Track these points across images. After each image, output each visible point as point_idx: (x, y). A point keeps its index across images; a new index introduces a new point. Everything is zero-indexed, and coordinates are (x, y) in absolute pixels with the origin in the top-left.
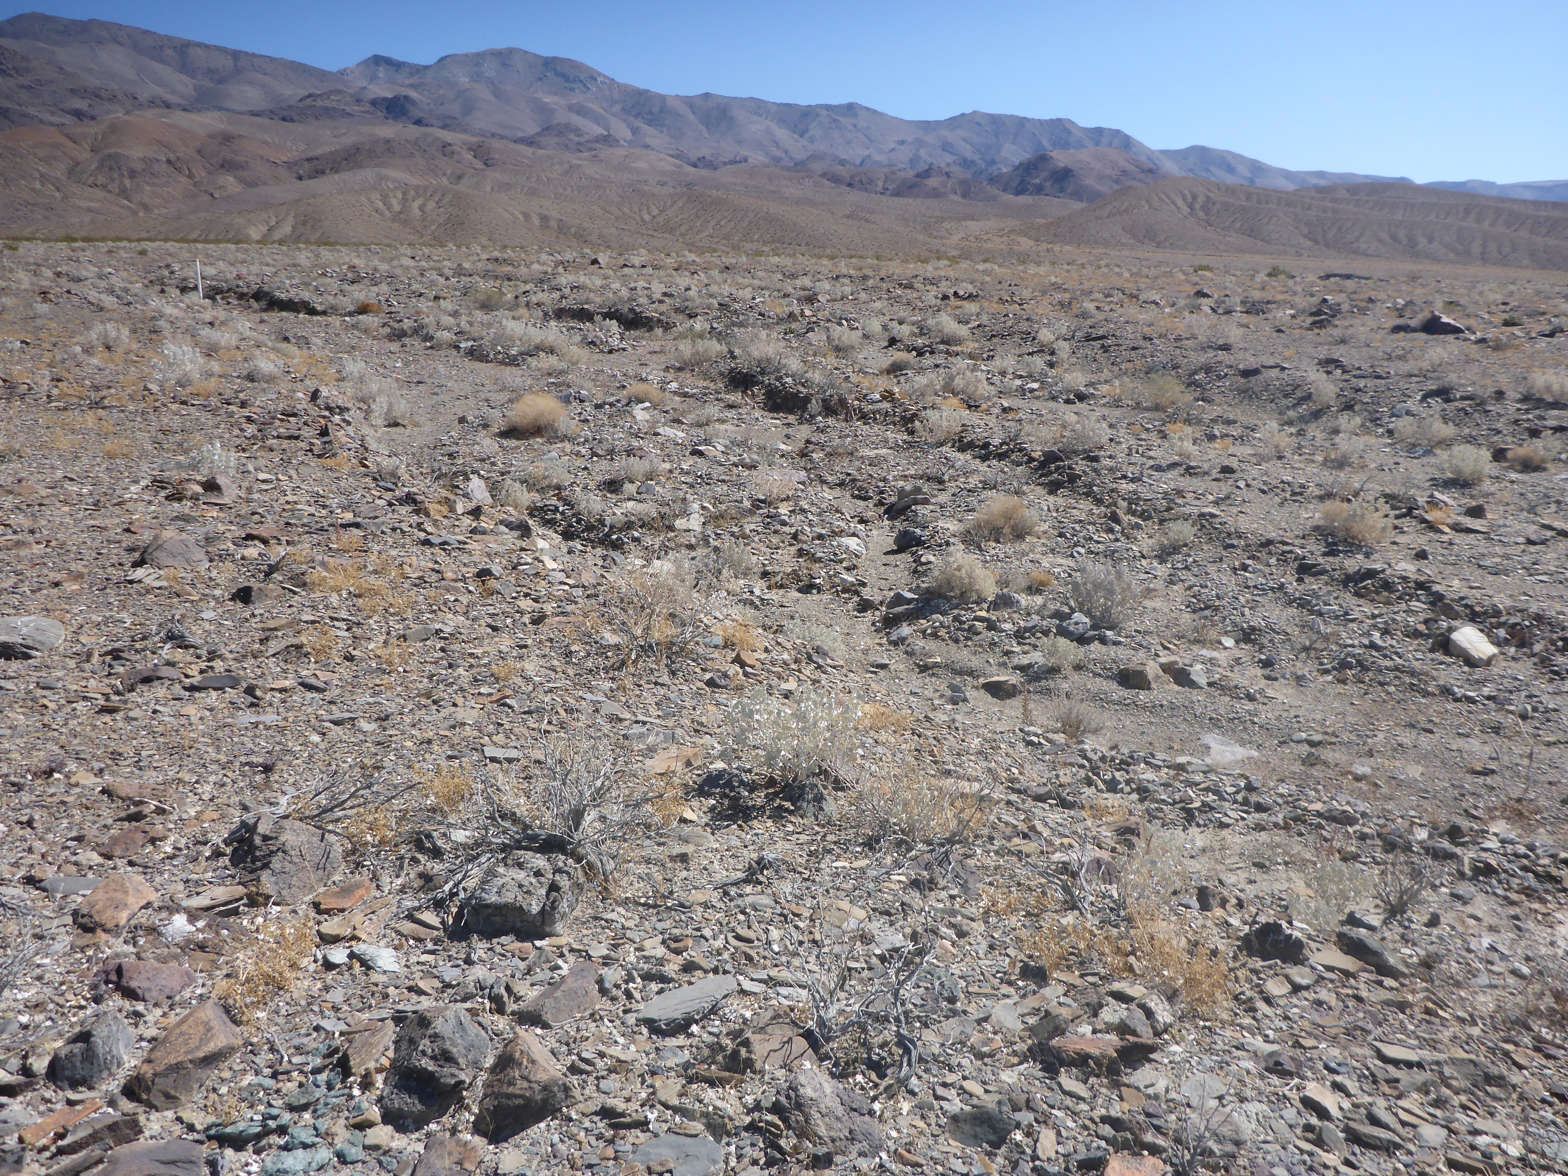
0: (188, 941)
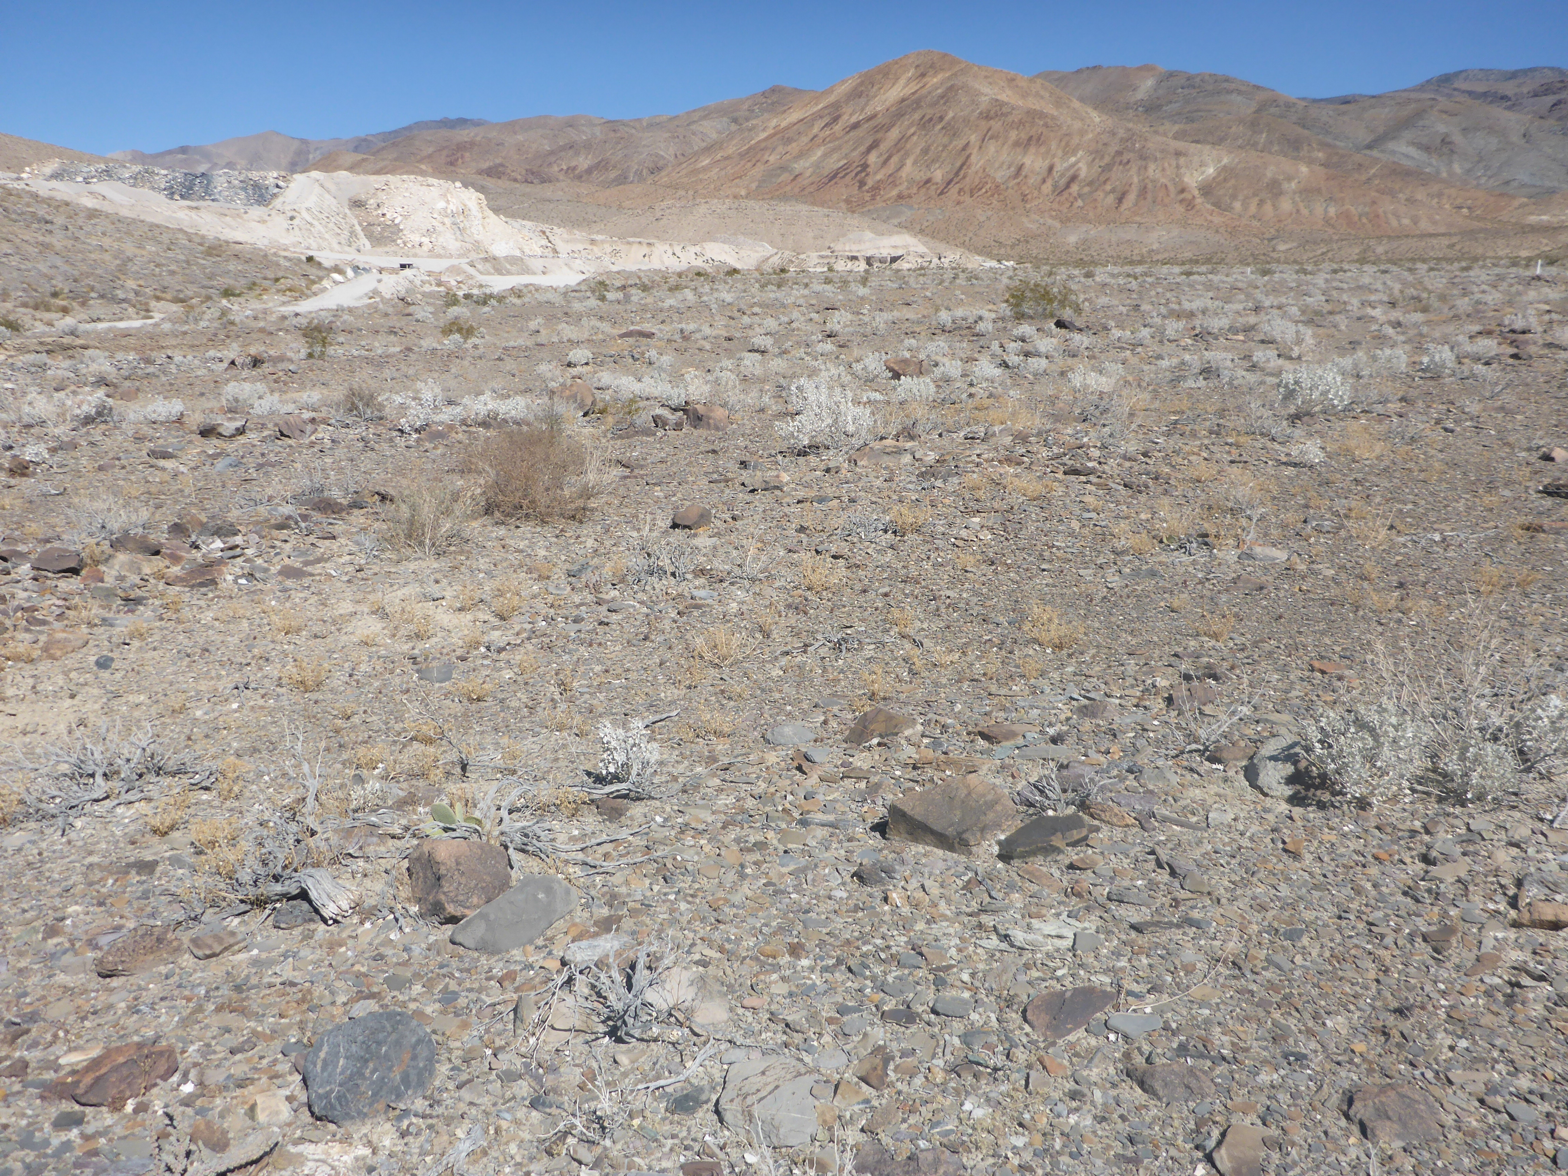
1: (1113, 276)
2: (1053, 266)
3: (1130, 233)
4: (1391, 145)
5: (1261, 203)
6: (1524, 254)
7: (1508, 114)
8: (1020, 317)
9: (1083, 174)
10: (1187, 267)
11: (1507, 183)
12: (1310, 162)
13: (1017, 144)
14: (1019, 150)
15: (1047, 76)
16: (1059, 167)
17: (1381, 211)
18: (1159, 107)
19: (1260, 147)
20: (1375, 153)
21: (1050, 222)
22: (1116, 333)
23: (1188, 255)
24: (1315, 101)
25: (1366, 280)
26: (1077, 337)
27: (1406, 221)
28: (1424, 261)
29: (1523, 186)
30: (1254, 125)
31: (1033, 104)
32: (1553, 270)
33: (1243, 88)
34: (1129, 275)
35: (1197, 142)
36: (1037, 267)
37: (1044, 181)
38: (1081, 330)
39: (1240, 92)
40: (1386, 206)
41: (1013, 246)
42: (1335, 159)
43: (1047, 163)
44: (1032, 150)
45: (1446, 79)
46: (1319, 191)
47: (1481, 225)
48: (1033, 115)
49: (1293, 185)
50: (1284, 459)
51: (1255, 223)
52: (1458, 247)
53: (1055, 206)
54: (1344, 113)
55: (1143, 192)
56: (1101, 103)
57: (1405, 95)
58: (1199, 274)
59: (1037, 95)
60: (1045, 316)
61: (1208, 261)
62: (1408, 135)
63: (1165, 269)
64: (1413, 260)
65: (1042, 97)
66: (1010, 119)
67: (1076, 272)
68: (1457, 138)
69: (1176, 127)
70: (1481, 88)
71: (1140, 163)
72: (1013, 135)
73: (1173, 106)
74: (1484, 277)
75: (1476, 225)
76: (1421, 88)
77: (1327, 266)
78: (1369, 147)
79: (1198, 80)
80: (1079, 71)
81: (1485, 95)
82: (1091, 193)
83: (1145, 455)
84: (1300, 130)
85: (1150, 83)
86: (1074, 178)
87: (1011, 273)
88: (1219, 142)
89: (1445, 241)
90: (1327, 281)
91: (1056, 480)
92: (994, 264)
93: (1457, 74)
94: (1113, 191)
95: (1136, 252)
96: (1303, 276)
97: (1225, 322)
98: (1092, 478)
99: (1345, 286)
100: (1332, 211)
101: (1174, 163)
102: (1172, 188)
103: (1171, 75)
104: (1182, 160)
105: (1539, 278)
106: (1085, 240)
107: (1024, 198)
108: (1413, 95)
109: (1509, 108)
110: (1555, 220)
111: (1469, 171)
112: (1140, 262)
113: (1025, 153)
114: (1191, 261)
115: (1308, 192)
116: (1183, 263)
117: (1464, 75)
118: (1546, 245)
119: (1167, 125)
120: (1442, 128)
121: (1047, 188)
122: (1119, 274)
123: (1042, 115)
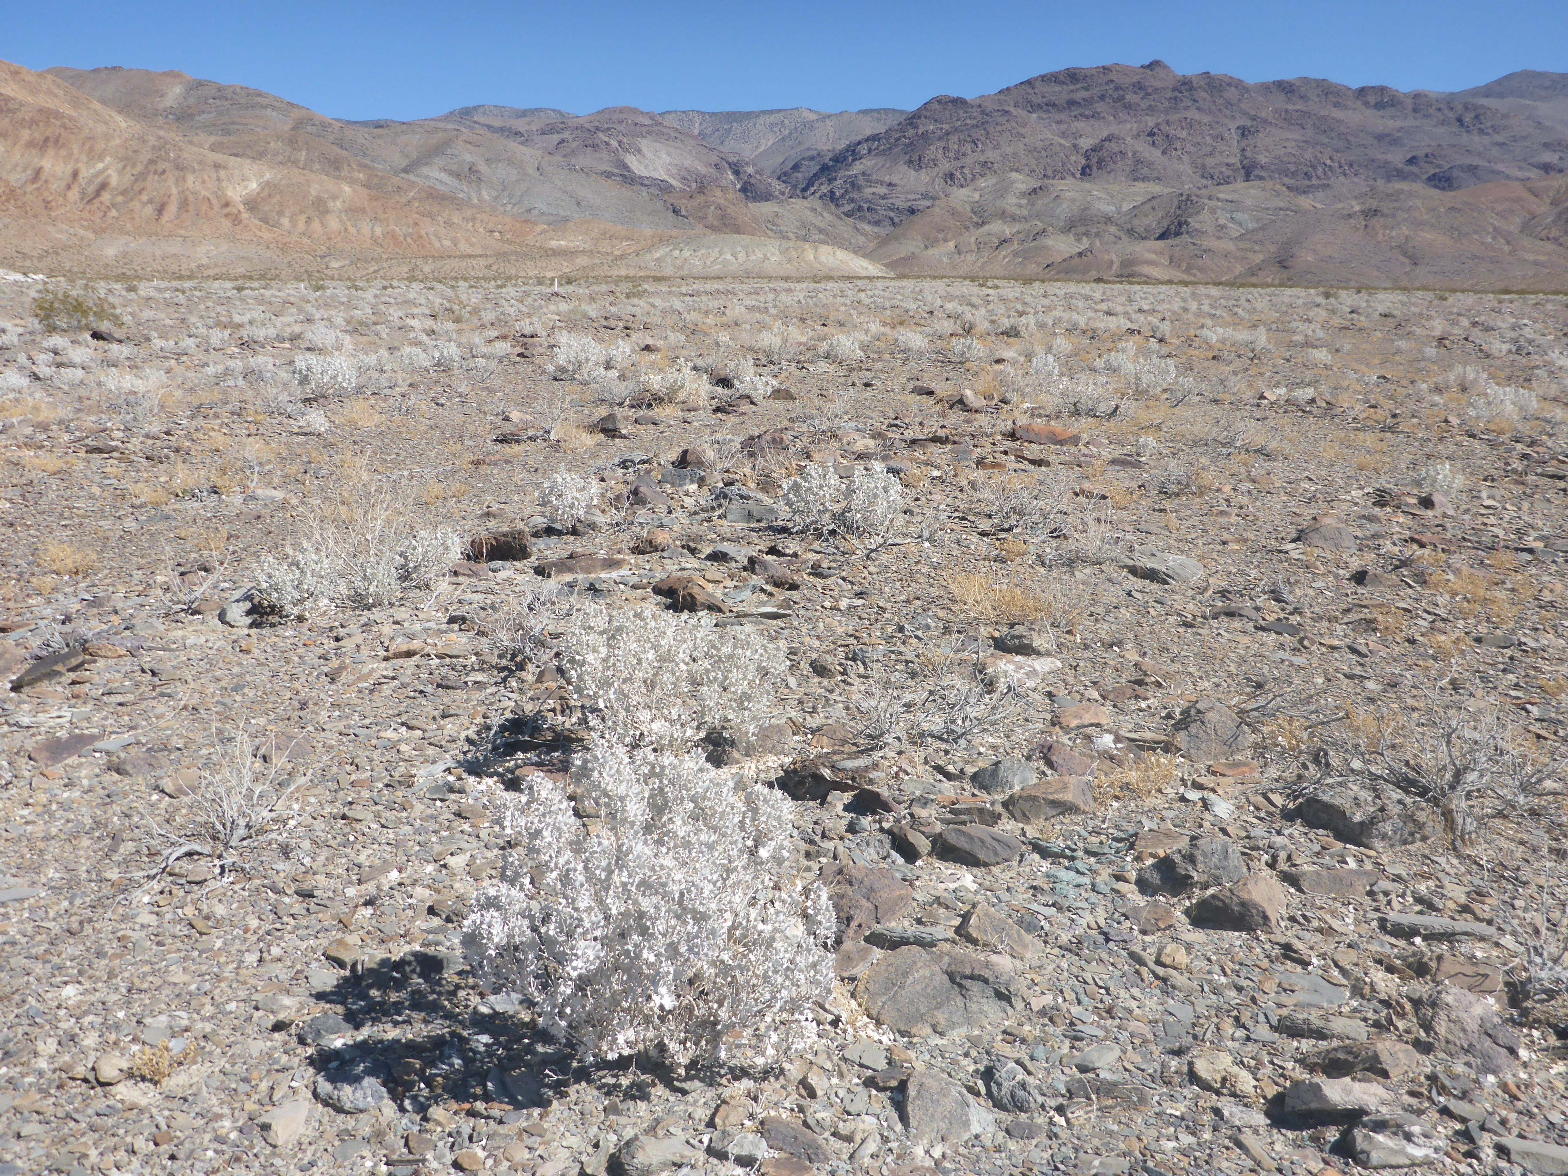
0: (1106, 752)
1: (160, 290)
2: (91, 279)
3: (174, 247)
4: (425, 170)
5: (309, 220)
6: (549, 274)
7: (523, 148)
8: (52, 329)
9: (114, 181)
10: (240, 282)
11: (529, 211)
12: (352, 182)
13: (31, 144)
14: (34, 152)
15: (58, 72)
16: (85, 173)
17: (423, 232)
18: (191, 116)
19: (301, 164)
20: (411, 177)
21: (82, 232)
22: (158, 343)
23: (242, 271)
24: (349, 123)
25: (411, 295)
26: (115, 347)
27: (447, 243)
28: (465, 280)
29: (543, 214)
30: (292, 141)
31: (44, 101)
32: (570, 288)
33: (277, 104)
34: (177, 290)
35: (236, 155)
36: (72, 281)
37: (69, 187)
38: (120, 341)
39: (274, 108)
40: (427, 228)
41: (40, 258)
42: (375, 181)
43: (69, 169)
44: (51, 152)
45: (466, 112)
46: (363, 210)
47: (512, 248)
48: (47, 115)
49: (338, 204)
50: (296, 430)
51: (305, 240)
52: (494, 268)
53: (86, 215)
54: (379, 136)
55: (184, 205)
56: (125, 108)
57: (433, 123)
58: (252, 289)
59: (49, 92)
60: (80, 328)
61: (262, 277)
62: (439, 161)
63: (216, 284)
64: (456, 279)
65: (56, 96)
66: (19, 115)
67: (118, 286)
68: (483, 167)
69: (212, 139)
70: (497, 123)
71: (177, 173)
72: (25, 134)
73: (205, 116)
74: (513, 293)
75: (507, 247)
76: (447, 118)
77: (378, 283)
78: (406, 171)
79: (229, 91)
80: (95, 71)
81: (502, 129)
82: (126, 202)
83: (167, 433)
84: (339, 150)
85: (178, 90)
86: (103, 186)
87: (41, 287)
88: (260, 156)
89: (483, 262)
90: (376, 296)
91: (78, 458)
92: (19, 277)
93: (476, 108)
94: (150, 201)
95: (184, 267)
96: (353, 291)
97: (272, 332)
98: (115, 454)
99: (392, 301)
100: (378, 230)
101: (214, 175)
102: (214, 201)
103: (200, 84)
104: (222, 173)
105: (557, 294)
106: (125, 255)
107: (47, 205)
108: (440, 125)
109: (522, 143)
110: (571, 245)
111: (496, 198)
112: (190, 277)
113: (42, 156)
114: (244, 277)
115: (353, 211)
116: (236, 279)
117: (481, 110)
118: (566, 268)
119: (202, 136)
120: (468, 158)
121: (74, 195)
122: (167, 289)
123: (57, 115)
